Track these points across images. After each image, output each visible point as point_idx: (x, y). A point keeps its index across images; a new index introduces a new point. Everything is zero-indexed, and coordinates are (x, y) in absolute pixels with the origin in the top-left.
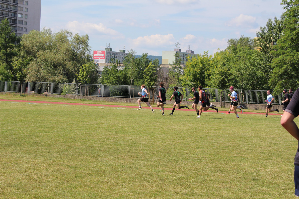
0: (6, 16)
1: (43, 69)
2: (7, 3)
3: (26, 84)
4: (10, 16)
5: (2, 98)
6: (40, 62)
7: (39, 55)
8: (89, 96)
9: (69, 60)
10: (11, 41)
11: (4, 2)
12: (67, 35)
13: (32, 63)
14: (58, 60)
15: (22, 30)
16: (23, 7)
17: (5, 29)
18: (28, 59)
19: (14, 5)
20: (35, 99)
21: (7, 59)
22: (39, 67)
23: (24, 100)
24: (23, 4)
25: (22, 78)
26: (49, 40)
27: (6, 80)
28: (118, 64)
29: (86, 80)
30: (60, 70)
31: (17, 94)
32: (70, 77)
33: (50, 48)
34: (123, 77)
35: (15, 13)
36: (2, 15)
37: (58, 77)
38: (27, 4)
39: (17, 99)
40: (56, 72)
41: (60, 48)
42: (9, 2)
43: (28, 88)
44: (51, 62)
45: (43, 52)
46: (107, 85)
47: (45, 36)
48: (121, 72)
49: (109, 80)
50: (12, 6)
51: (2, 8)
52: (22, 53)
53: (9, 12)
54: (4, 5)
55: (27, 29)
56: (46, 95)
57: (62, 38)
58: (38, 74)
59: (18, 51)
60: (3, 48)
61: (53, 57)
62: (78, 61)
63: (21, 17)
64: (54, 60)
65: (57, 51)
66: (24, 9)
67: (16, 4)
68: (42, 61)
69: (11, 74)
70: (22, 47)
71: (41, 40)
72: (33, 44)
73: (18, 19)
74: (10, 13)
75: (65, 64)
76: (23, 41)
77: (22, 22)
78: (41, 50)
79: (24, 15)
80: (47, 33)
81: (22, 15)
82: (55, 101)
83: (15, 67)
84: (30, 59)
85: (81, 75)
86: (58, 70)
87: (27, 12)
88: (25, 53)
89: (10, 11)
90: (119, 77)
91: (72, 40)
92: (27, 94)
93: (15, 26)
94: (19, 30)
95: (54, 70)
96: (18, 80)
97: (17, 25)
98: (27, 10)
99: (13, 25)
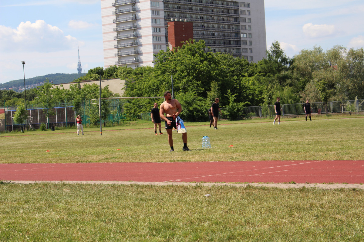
0: (229, 37)
2: (229, 23)
4: (233, 37)
11: (225, 23)
15: (246, 52)
16: (246, 26)
19: (236, 24)
24: (245, 22)
35: (237, 33)
36: (224, 37)
38: (250, 22)
50: (233, 26)
51: (223, 29)
53: (231, 33)
54: (225, 26)
55: (252, 50)
63: (244, 37)
66: (247, 28)
67: (238, 23)
73: (242, 39)
77: (247, 42)
79: (247, 34)
87: (251, 30)
89: (232, 31)
93: (239, 47)
94: (244, 52)
97: (241, 47)
98: (250, 28)
99: (237, 47)
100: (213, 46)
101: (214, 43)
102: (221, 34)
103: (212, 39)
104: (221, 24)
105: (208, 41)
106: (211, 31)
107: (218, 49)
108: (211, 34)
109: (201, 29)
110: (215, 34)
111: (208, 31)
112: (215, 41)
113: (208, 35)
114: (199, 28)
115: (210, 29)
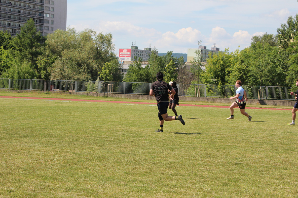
1: (68, 68)
2: (34, 3)
3: (51, 82)
4: (37, 16)
5: (27, 96)
6: (65, 61)
7: (64, 54)
8: (112, 93)
9: (93, 59)
10: (36, 40)
11: (31, 2)
12: (91, 34)
13: (57, 62)
14: (82, 58)
15: (48, 30)
16: (49, 7)
17: (31, 29)
18: (53, 58)
20: (59, 97)
21: (32, 58)
22: (64, 65)
23: (48, 98)
24: (49, 4)
25: (47, 76)
26: (73, 39)
27: (31, 78)
28: (140, 62)
29: (108, 78)
30: (85, 68)
31: (42, 92)
32: (94, 75)
33: (75, 47)
34: (145, 75)
35: (41, 13)
36: (28, 15)
37: (82, 75)
38: (53, 4)
39: (42, 96)
40: (80, 70)
41: (85, 47)
42: (35, 2)
43: (53, 87)
44: (76, 60)
45: (68, 51)
46: (129, 82)
47: (69, 35)
48: (143, 70)
49: (132, 78)
50: (38, 6)
51: (29, 8)
52: (47, 52)
54: (30, 5)
55: (53, 29)
56: (70, 93)
57: (86, 37)
58: (63, 73)
59: (43, 50)
60: (29, 48)
61: (77, 55)
62: (102, 59)
63: (47, 16)
64: (79, 59)
65: (81, 50)
66: (51, 9)
67: (42, 4)
68: (67, 59)
69: (36, 72)
70: (47, 47)
71: (66, 39)
72: (58, 43)
73: (45, 18)
74: (36, 13)
75: (89, 63)
76: (48, 41)
77: (49, 21)
78: (66, 49)
79: (50, 14)
80: (72, 32)
81: (49, 15)
82: (78, 99)
83: (40, 66)
84: (55, 58)
85: (104, 73)
86: (83, 69)
87: (53, 11)
88: (50, 52)
89: (37, 10)
90: (141, 75)
91: (95, 39)
92: (52, 92)
93: (41, 25)
94: (45, 29)
95: (79, 68)
96: (42, 79)
97: (43, 25)
98: (53, 9)
99: (40, 24)
100: (18, 21)
101: (20, 19)
102: (26, 12)
103: (17, 15)
104: (27, 3)
105: (14, 17)
106: (17, 9)
107: (22, 24)
108: (17, 11)
109: (8, 6)
110: (21, 12)
111: (14, 8)
112: (20, 17)
113: (14, 11)
114: (7, 4)
115: (16, 7)
